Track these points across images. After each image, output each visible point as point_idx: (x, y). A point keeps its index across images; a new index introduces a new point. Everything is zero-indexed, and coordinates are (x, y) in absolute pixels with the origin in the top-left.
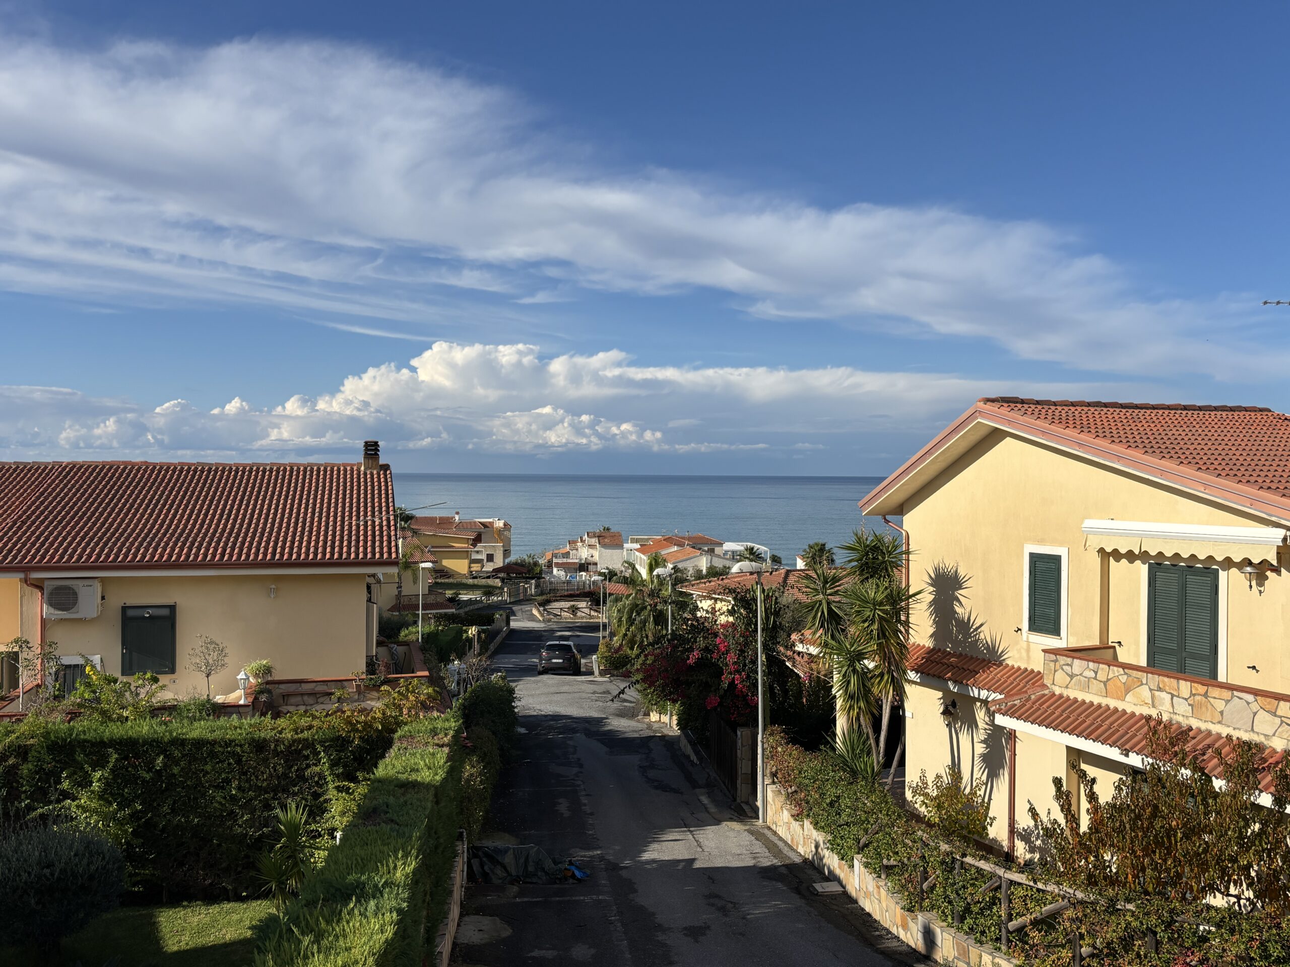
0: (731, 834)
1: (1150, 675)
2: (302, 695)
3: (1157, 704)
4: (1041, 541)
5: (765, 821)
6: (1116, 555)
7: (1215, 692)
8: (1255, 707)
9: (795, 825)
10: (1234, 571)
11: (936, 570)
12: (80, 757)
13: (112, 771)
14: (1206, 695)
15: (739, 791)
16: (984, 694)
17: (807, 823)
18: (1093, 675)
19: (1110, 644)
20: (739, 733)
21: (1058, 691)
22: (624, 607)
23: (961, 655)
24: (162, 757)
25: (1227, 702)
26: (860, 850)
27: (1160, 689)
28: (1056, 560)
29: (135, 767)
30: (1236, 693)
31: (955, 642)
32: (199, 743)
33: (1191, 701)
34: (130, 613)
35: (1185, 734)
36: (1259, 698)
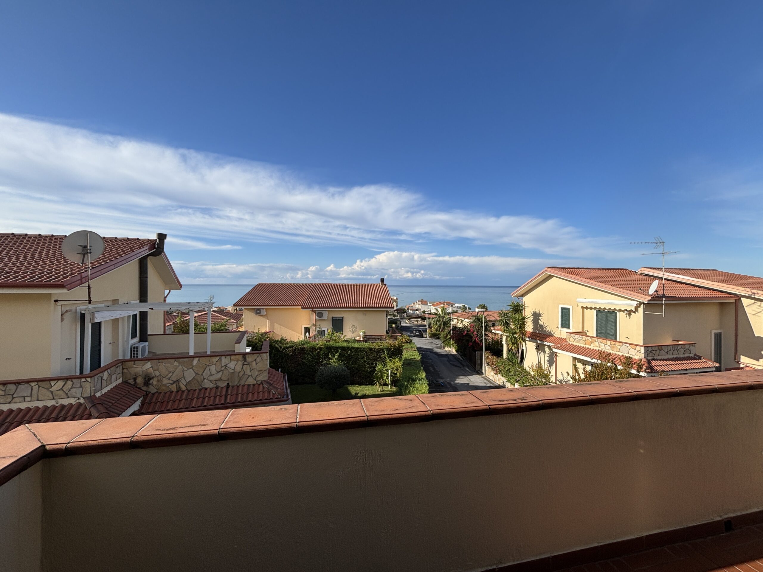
0: (477, 378)
1: (598, 339)
2: (372, 338)
3: (600, 346)
4: (564, 304)
5: (485, 375)
6: (587, 308)
7: (617, 343)
8: (629, 347)
9: (496, 376)
10: (622, 312)
11: (534, 312)
12: (333, 350)
13: (340, 354)
14: (615, 344)
15: (477, 368)
16: (548, 344)
17: (499, 375)
18: (581, 339)
19: (585, 331)
20: (477, 353)
21: (571, 343)
22: (435, 320)
23: (540, 333)
24: (350, 351)
25: (621, 346)
26: (517, 382)
27: (601, 343)
28: (568, 309)
29: (344, 353)
30: (624, 344)
31: (539, 330)
32: (358, 348)
33: (610, 346)
34: (334, 318)
35: (609, 354)
36: (631, 345)
